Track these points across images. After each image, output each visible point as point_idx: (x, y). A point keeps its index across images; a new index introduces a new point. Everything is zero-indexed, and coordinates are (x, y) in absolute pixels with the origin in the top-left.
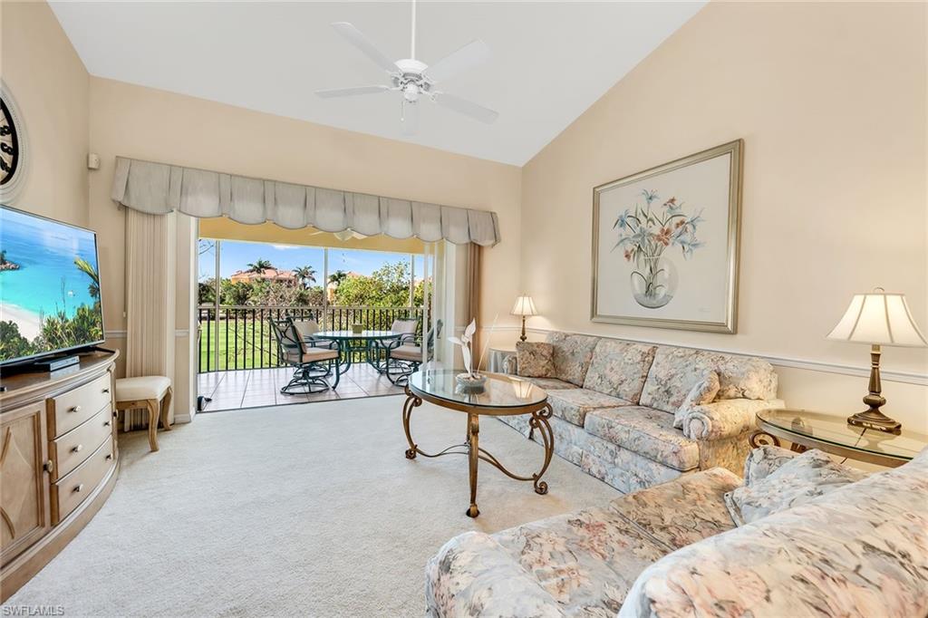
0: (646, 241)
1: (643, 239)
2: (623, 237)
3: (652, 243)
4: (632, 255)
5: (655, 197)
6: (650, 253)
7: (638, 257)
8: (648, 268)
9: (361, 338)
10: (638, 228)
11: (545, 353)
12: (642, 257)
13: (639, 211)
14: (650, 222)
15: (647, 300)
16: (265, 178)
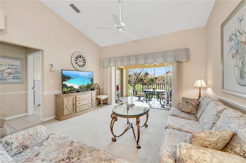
0: (240, 46)
1: (238, 46)
2: (231, 47)
3: (242, 47)
4: (234, 56)
5: (243, 19)
6: (241, 54)
7: (237, 56)
8: (241, 62)
9: (154, 92)
10: (236, 40)
11: (193, 103)
12: (238, 56)
13: (237, 30)
14: (241, 35)
15: (241, 81)
16: (130, 55)
